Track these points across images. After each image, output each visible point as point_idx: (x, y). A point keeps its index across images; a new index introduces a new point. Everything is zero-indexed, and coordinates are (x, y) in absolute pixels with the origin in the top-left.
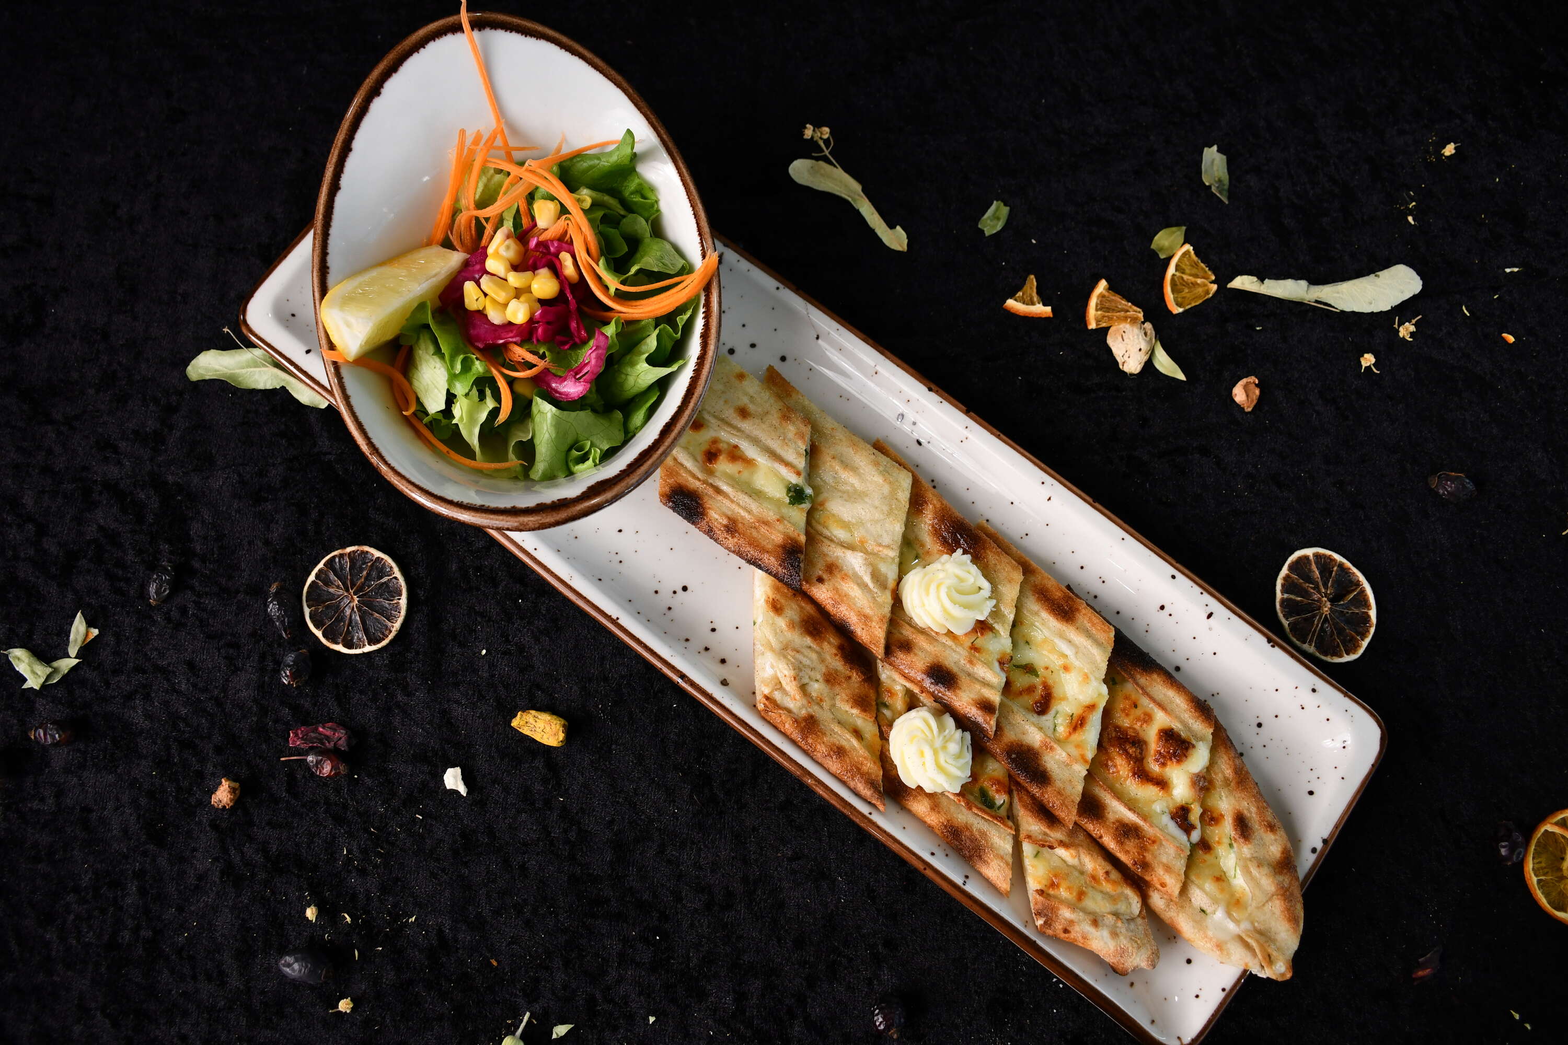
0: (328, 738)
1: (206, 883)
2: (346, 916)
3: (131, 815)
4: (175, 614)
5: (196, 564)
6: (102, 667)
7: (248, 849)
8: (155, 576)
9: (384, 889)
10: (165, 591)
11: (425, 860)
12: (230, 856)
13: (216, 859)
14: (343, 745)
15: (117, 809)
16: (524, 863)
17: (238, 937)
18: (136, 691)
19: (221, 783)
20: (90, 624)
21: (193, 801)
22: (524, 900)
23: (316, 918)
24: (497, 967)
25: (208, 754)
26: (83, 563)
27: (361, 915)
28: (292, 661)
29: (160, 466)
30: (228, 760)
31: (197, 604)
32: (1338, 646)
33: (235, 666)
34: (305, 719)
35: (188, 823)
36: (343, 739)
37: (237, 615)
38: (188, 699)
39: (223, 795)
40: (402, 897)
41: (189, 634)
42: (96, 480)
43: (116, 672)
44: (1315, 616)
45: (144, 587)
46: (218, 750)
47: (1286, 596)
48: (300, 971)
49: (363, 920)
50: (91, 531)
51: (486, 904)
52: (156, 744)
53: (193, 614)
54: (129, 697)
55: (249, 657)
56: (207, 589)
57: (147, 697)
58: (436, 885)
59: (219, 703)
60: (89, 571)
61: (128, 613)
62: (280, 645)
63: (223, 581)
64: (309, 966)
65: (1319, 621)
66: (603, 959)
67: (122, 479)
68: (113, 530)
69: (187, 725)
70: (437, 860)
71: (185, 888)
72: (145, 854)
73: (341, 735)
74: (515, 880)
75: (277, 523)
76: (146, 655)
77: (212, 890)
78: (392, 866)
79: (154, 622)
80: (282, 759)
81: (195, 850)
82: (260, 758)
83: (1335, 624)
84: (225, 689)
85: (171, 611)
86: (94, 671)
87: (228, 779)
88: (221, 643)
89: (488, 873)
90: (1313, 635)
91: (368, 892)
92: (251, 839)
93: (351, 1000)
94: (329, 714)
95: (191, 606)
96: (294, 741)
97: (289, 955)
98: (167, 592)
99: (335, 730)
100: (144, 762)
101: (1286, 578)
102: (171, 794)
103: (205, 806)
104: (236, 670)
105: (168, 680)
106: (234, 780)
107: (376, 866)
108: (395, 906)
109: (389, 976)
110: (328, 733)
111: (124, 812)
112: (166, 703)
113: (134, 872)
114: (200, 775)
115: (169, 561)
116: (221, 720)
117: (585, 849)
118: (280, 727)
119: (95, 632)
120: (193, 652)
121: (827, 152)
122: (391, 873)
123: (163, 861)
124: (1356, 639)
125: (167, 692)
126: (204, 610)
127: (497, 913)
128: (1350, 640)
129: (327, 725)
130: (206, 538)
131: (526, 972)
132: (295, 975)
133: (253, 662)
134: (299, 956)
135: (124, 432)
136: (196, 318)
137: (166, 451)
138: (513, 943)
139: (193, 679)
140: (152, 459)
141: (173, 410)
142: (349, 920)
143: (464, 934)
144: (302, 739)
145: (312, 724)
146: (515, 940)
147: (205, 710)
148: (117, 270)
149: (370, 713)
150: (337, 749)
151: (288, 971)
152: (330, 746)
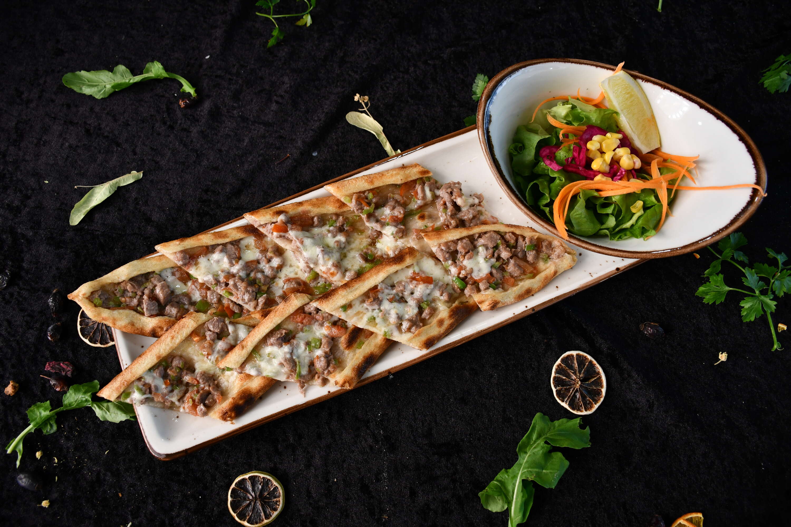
0: (64, 369)
2: (55, 458)
4: (7, 296)
5: (23, 274)
7: (17, 418)
8: (1, 277)
9: (76, 449)
10: (4, 284)
11: (98, 437)
14: (69, 374)
19: (10, 383)
23: (40, 457)
24: (121, 497)
25: (8, 367)
27: (63, 459)
28: (52, 329)
29: (16, 224)
30: (17, 371)
31: (19, 293)
32: (581, 406)
33: (29, 325)
34: (56, 358)
36: (70, 371)
37: (36, 301)
38: (5, 339)
39: (9, 390)
40: (84, 454)
41: (12, 307)
44: (571, 388)
46: (13, 366)
47: (557, 375)
48: (25, 483)
49: (63, 461)
51: (122, 464)
53: (16, 298)
55: (36, 323)
56: (25, 287)
58: (101, 451)
59: (18, 343)
62: (52, 320)
63: (33, 284)
64: (30, 481)
65: (573, 391)
66: (172, 503)
69: (2, 352)
75: (65, 259)
78: (82, 437)
80: (41, 376)
82: (31, 373)
83: (582, 394)
84: (22, 337)
87: (14, 382)
88: (26, 313)
90: (569, 398)
91: (68, 448)
93: (49, 502)
94: (67, 358)
95: (16, 294)
96: (48, 367)
97: (22, 474)
98: (6, 285)
99: (68, 366)
101: (558, 366)
104: (29, 328)
106: (17, 383)
107: (74, 436)
108: (79, 457)
109: (69, 492)
110: (65, 367)
115: (9, 271)
116: (17, 352)
118: (43, 359)
120: (12, 316)
121: (366, 109)
122: (81, 441)
124: (592, 404)
126: (21, 297)
127: (127, 470)
128: (589, 404)
129: (65, 363)
130: (31, 262)
131: (135, 502)
132: (23, 484)
133: (38, 325)
134: (27, 475)
135: (3, 204)
136: (48, 154)
137: (20, 217)
138: (131, 487)
139: (9, 329)
140: (12, 220)
141: (28, 197)
142: (56, 461)
143: (109, 478)
144: (52, 367)
145: (58, 361)
146: (133, 486)
147: (12, 345)
148: (16, 124)
149: (86, 360)
150: (66, 376)
151: (20, 482)
152: (63, 374)
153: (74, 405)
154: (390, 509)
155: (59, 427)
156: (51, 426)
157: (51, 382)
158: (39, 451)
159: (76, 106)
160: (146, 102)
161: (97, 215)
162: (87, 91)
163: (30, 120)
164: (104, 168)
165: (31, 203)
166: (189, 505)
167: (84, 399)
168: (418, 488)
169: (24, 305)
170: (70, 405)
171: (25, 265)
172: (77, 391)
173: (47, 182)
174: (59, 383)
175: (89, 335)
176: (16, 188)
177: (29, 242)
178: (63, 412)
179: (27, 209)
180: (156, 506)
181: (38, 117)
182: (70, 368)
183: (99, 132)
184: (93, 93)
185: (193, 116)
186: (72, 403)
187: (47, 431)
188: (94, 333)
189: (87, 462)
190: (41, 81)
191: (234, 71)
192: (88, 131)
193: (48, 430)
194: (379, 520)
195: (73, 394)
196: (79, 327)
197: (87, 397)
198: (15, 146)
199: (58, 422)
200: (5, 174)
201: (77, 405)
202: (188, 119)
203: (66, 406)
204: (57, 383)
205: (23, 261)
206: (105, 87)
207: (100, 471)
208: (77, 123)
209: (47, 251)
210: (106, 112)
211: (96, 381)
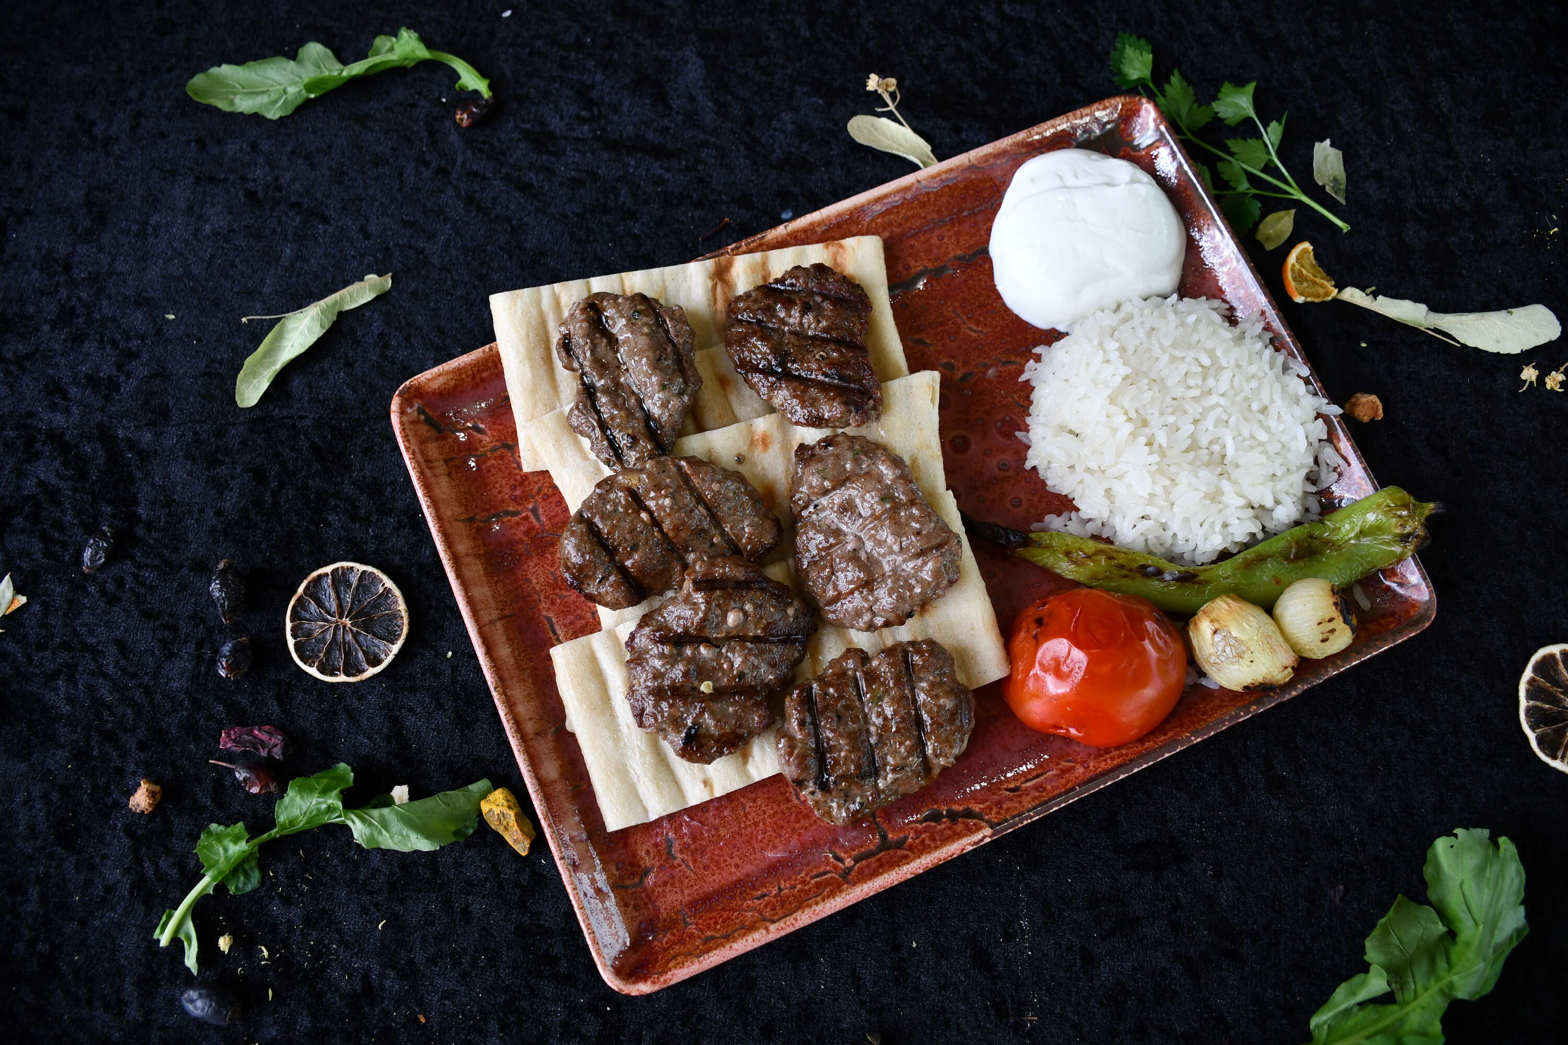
0: (262, 743)
1: (114, 896)
3: (41, 810)
4: (110, 587)
5: (140, 531)
6: (25, 641)
7: (164, 863)
8: (92, 541)
9: (308, 922)
10: (100, 559)
11: (357, 892)
12: (144, 868)
13: (127, 871)
14: (277, 753)
15: (25, 803)
16: (468, 906)
17: (143, 961)
18: (60, 671)
19: (140, 785)
20: (18, 590)
21: (109, 801)
22: (464, 949)
23: (230, 948)
24: (425, 1025)
25: (130, 749)
26: (19, 521)
27: (280, 949)
28: (229, 651)
29: (111, 418)
30: (152, 757)
31: (136, 576)
33: (169, 650)
34: (241, 718)
35: (101, 827)
36: (279, 747)
37: (177, 593)
38: (115, 684)
39: (141, 799)
40: (328, 933)
41: (124, 610)
42: (41, 429)
43: (41, 647)
45: (80, 552)
46: (142, 746)
48: (203, 1009)
49: (281, 954)
50: (30, 486)
51: (420, 949)
52: (76, 732)
53: (131, 588)
54: (53, 676)
55: (186, 642)
56: (149, 561)
57: (71, 679)
58: (368, 922)
59: (148, 692)
60: (23, 530)
61: (60, 581)
62: (220, 631)
63: (167, 553)
64: (214, 1004)
66: (545, 1027)
67: (68, 428)
68: (54, 486)
69: (111, 714)
70: (371, 893)
71: (91, 900)
72: (51, 857)
73: (277, 742)
74: (455, 925)
75: (231, 490)
76: (75, 630)
77: (120, 905)
78: (320, 895)
79: (88, 594)
80: (211, 762)
81: (105, 857)
82: (188, 758)
84: (155, 677)
85: (107, 582)
86: (17, 643)
87: (148, 782)
88: (158, 623)
89: (425, 913)
91: (290, 923)
92: (168, 851)
94: (267, 714)
95: (129, 579)
96: (225, 742)
97: (194, 990)
98: (103, 560)
99: (271, 734)
100: (60, 752)
102: (86, 792)
103: (122, 808)
104: (170, 656)
105: (96, 661)
106: (155, 783)
107: (302, 894)
108: (318, 941)
109: (304, 1023)
110: (264, 737)
111: (34, 807)
112: (91, 688)
113: (37, 875)
114: (120, 772)
115: (110, 526)
116: (148, 712)
117: (537, 897)
118: (212, 724)
119: (23, 600)
120: (126, 631)
121: (892, 107)
122: (318, 903)
123: (69, 866)
125: (93, 674)
126: (143, 584)
127: (432, 961)
129: (263, 728)
130: (154, 503)
131: (457, 1033)
132: (198, 1013)
133: (190, 648)
134: (203, 991)
135: (76, 375)
136: (166, 254)
137: (120, 401)
138: (445, 998)
139: (123, 662)
140: (103, 409)
141: (132, 355)
142: (266, 953)
143: (392, 983)
144: (234, 741)
145: (247, 725)
146: (448, 995)
147: (133, 698)
148: (87, 195)
149: (313, 717)
150: (270, 757)
151: (190, 1007)
152: (264, 753)
153: (301, 824)
154: (1040, 1001)
155: (264, 875)
156: (247, 876)
157: (237, 775)
158: (223, 935)
159: (219, 142)
160: (376, 120)
161: (296, 382)
162: (244, 105)
163: (116, 182)
164: (298, 276)
165: (140, 369)
166: (583, 1030)
167: (324, 806)
168: (1099, 948)
169: (150, 603)
170: (292, 823)
171: (142, 511)
172: (305, 790)
173: (172, 317)
174: (258, 777)
175: (318, 657)
176: (102, 336)
177: (144, 456)
178: (273, 842)
179: (133, 382)
180: (507, 1037)
181: (134, 174)
182: (277, 739)
183: (278, 194)
184: (261, 107)
185: (491, 145)
186: (297, 817)
187: (237, 888)
188: (328, 653)
189: (337, 951)
190: (133, 94)
191: (571, 39)
192: (251, 195)
193: (241, 885)
194: (1018, 1026)
195: (298, 799)
196: (291, 642)
197: (330, 802)
198: (91, 242)
199: (263, 867)
200: (73, 309)
201: (307, 823)
202: (481, 150)
203: (283, 827)
204: (253, 776)
205: (135, 501)
206: (285, 91)
207: (369, 969)
208: (226, 179)
209: (189, 475)
210: (289, 149)
211: (342, 765)
